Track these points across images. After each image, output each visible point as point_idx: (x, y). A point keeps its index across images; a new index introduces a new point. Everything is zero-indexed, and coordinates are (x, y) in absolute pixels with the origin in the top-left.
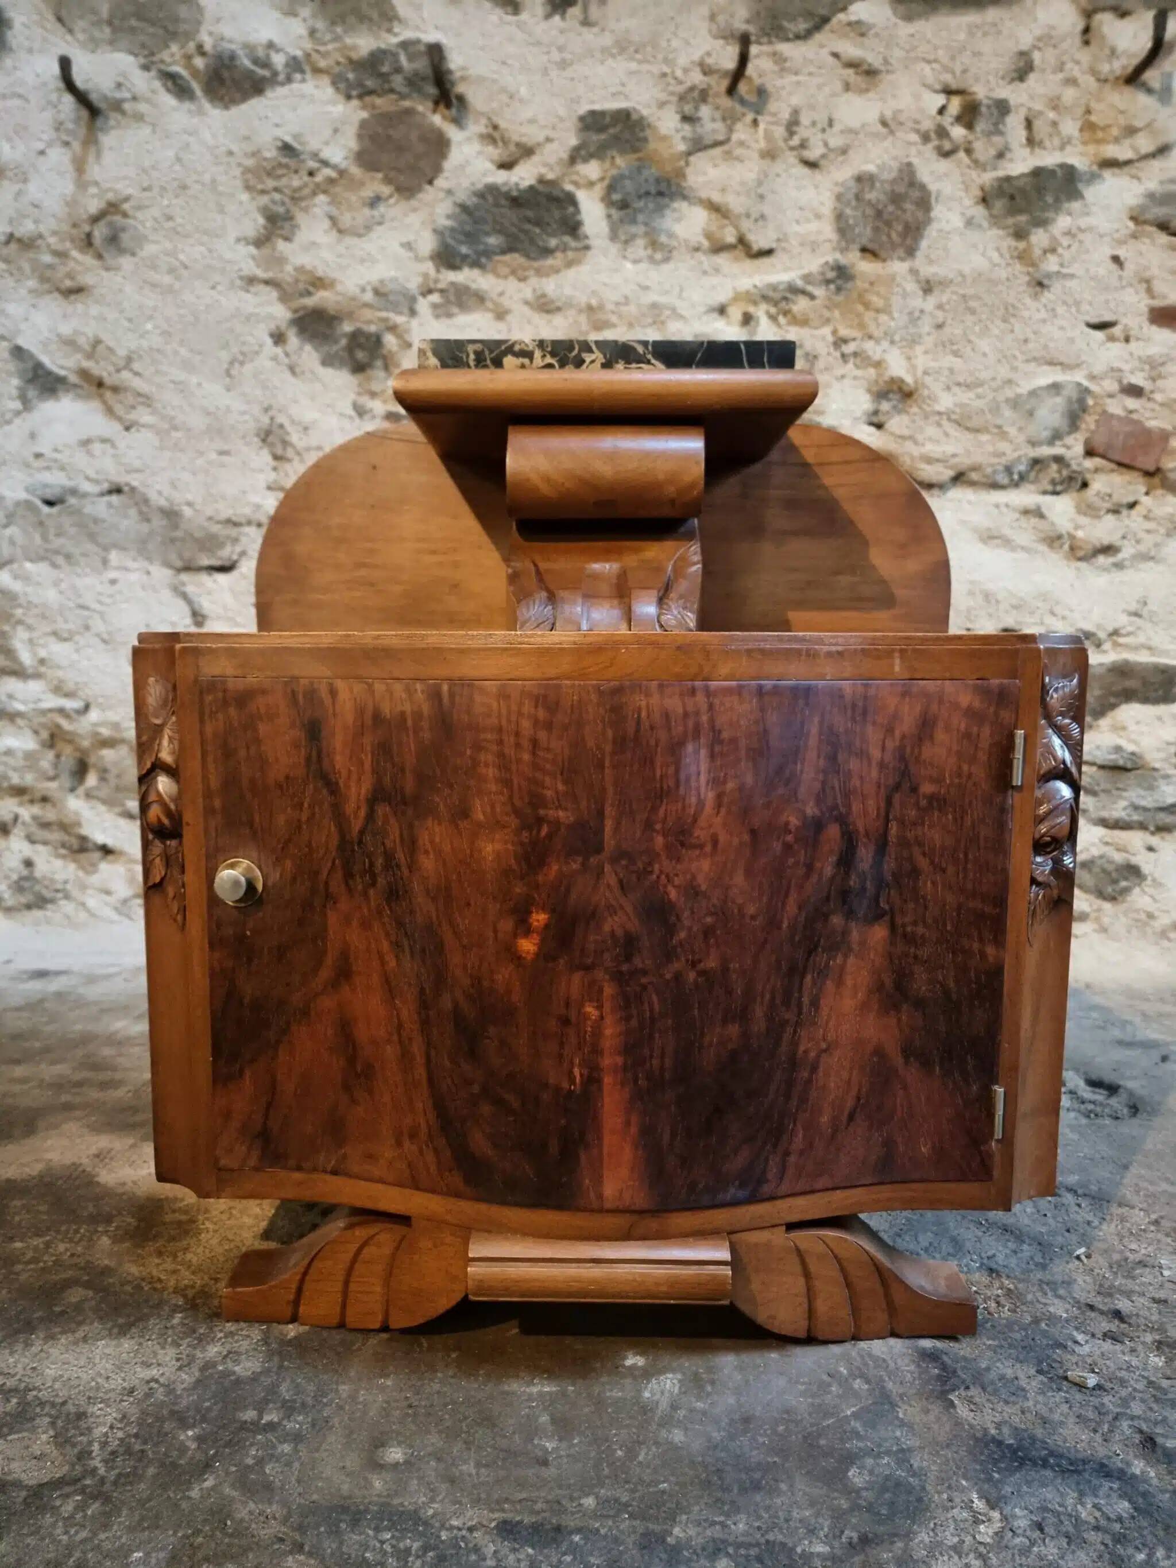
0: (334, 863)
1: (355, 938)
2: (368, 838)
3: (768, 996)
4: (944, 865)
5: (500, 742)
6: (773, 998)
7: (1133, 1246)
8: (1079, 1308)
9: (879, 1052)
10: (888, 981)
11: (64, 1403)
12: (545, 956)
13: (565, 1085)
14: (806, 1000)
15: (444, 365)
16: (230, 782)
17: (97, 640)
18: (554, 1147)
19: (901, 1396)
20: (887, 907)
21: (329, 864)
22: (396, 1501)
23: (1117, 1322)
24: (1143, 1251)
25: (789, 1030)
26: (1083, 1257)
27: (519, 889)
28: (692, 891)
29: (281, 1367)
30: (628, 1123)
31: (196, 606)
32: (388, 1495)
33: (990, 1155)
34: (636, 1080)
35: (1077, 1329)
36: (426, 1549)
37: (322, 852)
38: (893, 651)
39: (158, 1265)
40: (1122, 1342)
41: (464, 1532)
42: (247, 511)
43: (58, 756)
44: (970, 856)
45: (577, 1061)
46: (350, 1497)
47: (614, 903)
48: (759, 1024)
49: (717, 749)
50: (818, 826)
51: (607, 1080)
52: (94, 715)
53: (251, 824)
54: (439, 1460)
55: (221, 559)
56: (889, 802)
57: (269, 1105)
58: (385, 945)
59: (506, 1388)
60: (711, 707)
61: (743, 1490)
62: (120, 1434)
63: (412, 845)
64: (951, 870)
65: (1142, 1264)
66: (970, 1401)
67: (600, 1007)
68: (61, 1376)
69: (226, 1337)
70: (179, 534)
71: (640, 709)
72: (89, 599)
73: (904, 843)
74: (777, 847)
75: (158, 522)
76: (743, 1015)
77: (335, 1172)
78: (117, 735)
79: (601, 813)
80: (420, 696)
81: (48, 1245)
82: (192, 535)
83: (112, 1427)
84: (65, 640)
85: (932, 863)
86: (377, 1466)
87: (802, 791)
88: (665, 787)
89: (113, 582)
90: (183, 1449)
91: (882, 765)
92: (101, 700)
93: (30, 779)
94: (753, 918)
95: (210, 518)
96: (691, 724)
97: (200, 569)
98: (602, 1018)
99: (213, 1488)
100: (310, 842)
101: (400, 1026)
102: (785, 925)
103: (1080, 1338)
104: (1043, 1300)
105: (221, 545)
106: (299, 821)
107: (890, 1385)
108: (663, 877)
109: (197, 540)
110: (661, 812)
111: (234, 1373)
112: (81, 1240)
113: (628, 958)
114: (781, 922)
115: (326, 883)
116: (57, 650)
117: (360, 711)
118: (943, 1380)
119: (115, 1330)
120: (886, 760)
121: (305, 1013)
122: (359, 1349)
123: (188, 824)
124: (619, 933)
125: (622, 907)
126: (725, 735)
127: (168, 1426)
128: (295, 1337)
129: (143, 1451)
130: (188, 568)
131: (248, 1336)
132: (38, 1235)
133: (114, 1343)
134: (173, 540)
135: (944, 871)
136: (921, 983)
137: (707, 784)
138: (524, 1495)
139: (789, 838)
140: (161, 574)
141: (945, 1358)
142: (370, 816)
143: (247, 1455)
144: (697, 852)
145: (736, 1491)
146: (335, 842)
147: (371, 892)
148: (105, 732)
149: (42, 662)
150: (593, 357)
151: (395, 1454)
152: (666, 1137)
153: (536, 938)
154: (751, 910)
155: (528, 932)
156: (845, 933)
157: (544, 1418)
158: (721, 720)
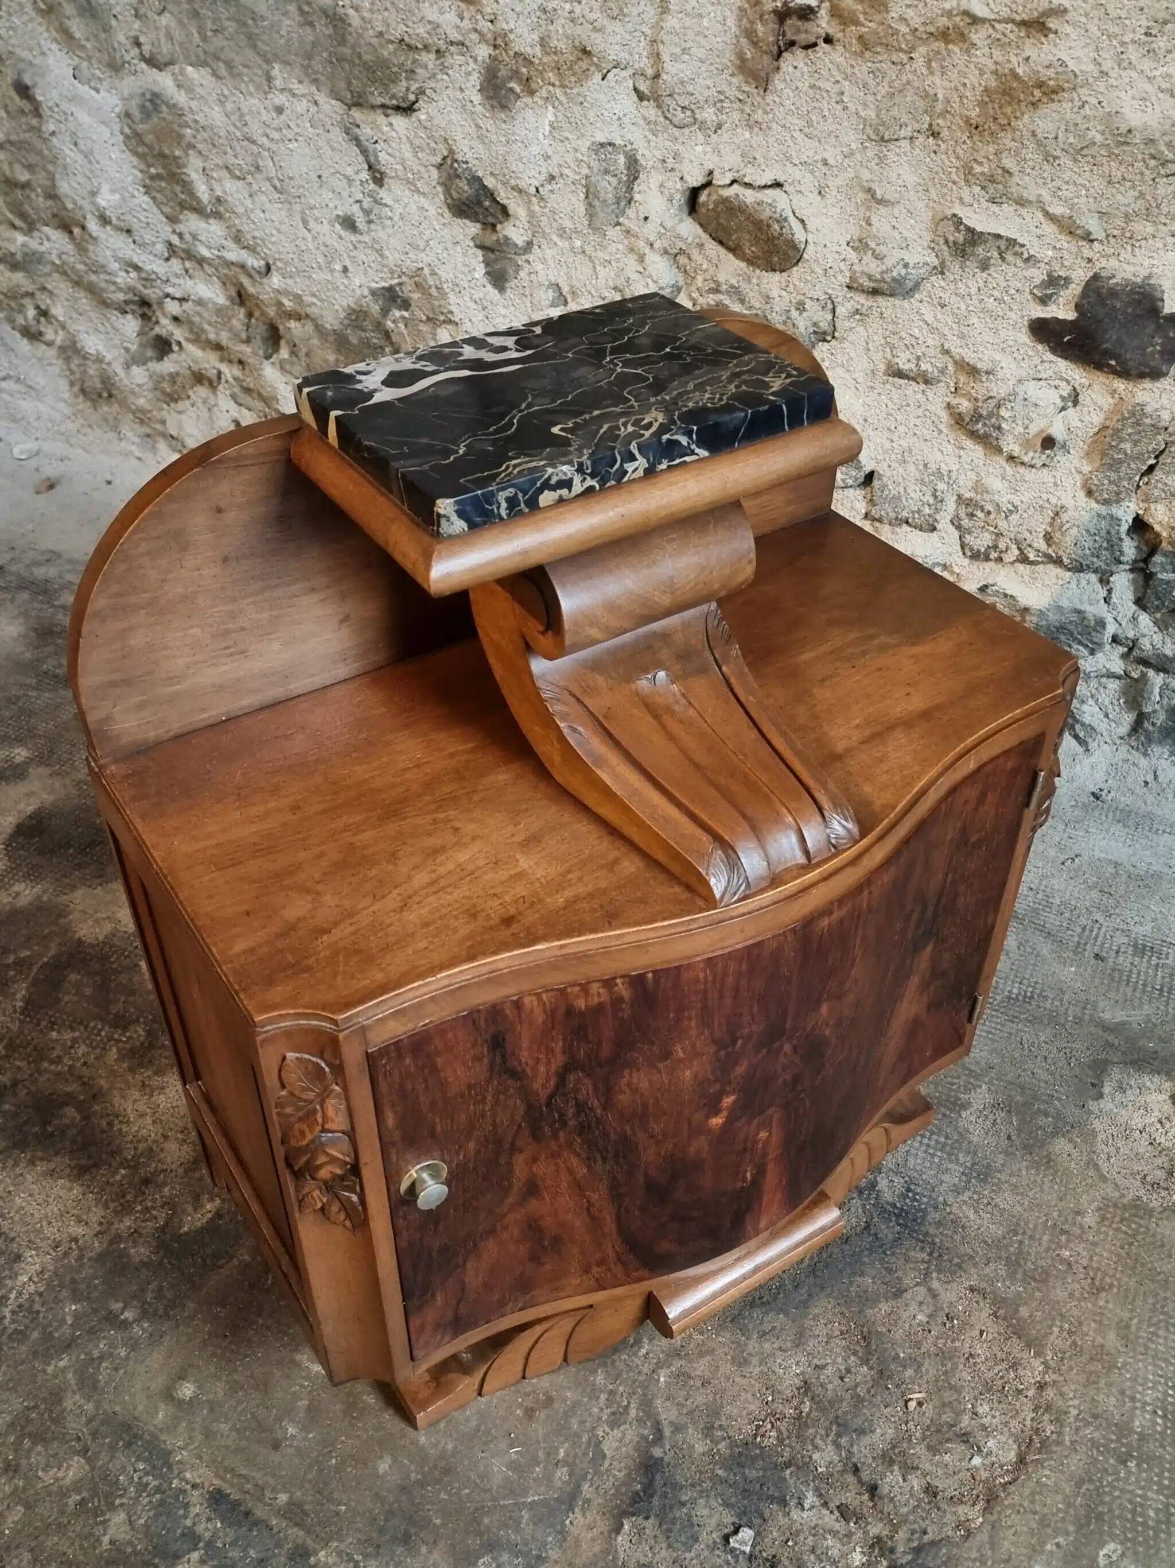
7: (983, 1409)
8: (845, 1465)
11: (13, 1239)
17: (266, 186)
19: (588, 1501)
22: (163, 1437)
23: (866, 1497)
24: (986, 1421)
26: (912, 1405)
29: (161, 1263)
31: (372, 159)
32: (161, 1430)
35: (817, 1489)
36: (158, 1490)
39: (135, 1101)
40: (847, 1521)
41: (188, 1487)
42: (421, 30)
43: (250, 315)
46: (136, 1418)
52: (276, 280)
54: (211, 1410)
55: (393, 97)
59: (298, 1357)
61: (394, 1539)
62: (32, 1288)
65: (965, 1437)
66: (640, 1532)
68: (23, 1208)
69: (141, 1212)
70: (347, 51)
72: (255, 129)
75: (322, 29)
78: (299, 309)
81: (74, 1041)
82: (360, 57)
83: (30, 1279)
84: (239, 178)
86: (169, 1395)
89: (280, 110)
90: (63, 1321)
92: (279, 264)
93: (224, 337)
95: (381, 34)
97: (373, 107)
99: (64, 1370)
103: (810, 1499)
104: (818, 1441)
105: (395, 80)
107: (586, 1487)
109: (367, 67)
111: (128, 1256)
112: (98, 1046)
116: (231, 188)
118: (636, 1498)
119: (75, 1171)
122: (221, 1267)
127: (65, 1293)
128: (186, 1233)
129: (38, 1312)
130: (358, 102)
131: (155, 1218)
132: (72, 1029)
133: (68, 1185)
134: (341, 60)
138: (244, 1472)
140: (330, 107)
141: (658, 1477)
143: (97, 1346)
145: (387, 1537)
148: (288, 304)
149: (219, 200)
151: (187, 1390)
157: (303, 1403)
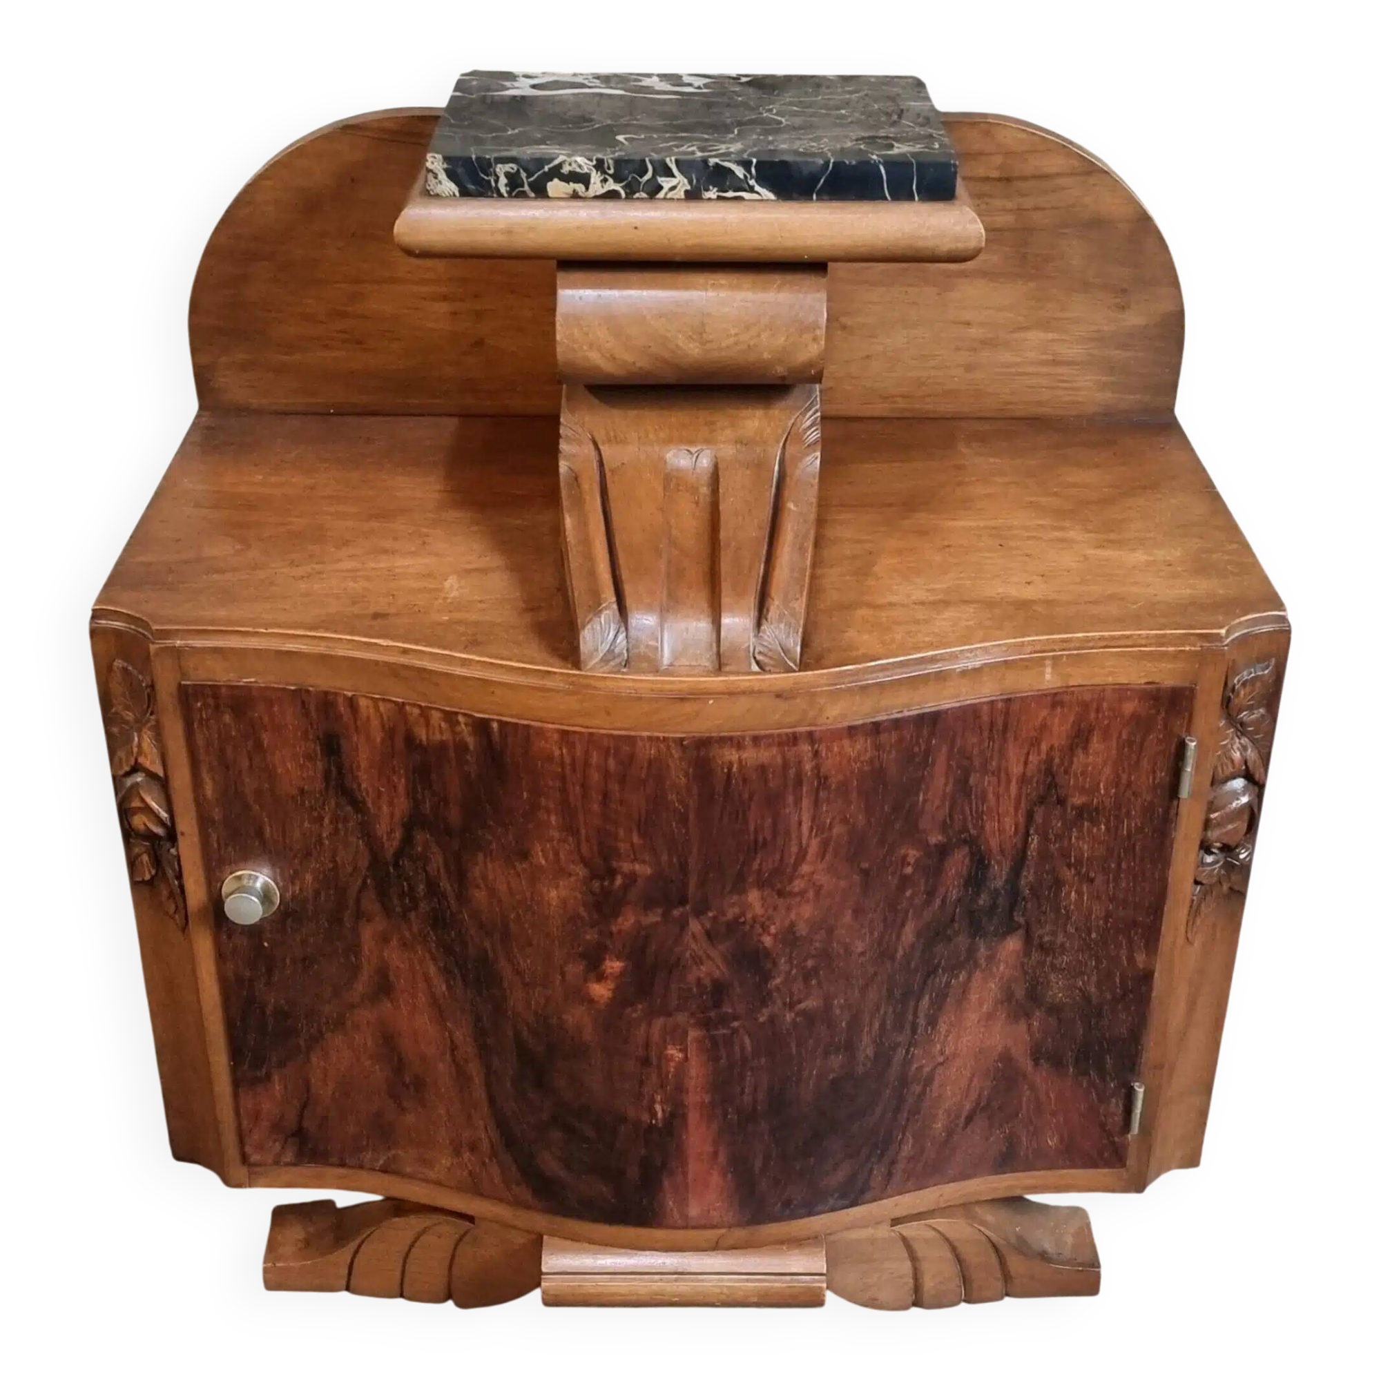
0: (364, 882)
1: (395, 957)
2: (405, 863)
3: (877, 1025)
4: (1092, 875)
5: (564, 790)
6: (883, 1025)
9: (1006, 1058)
10: (1020, 993)
12: (621, 1001)
13: (645, 1117)
14: (922, 1021)
15: (465, 193)
16: (231, 794)
18: (633, 1173)
20: (1022, 920)
21: (360, 881)
25: (901, 1052)
27: (591, 936)
28: (789, 937)
30: (716, 1154)
33: (1125, 1147)
34: (725, 1116)
37: (350, 869)
38: (1044, 658)
44: (1124, 865)
45: (659, 1098)
47: (700, 953)
48: (866, 1050)
49: (822, 794)
50: (943, 851)
51: (693, 1117)
53: (260, 833)
56: (1030, 816)
57: (304, 1106)
58: (432, 970)
60: (816, 754)
63: (460, 876)
64: (1099, 880)
67: (684, 1050)
71: (731, 764)
73: (1044, 855)
74: (894, 881)
76: (850, 1047)
77: (384, 1170)
79: (683, 867)
80: (464, 729)
85: (1078, 873)
87: (924, 823)
88: (761, 839)
91: (1023, 780)
94: (863, 954)
96: (792, 772)
98: (686, 1059)
100: (334, 857)
101: (454, 1048)
102: (900, 953)
106: (320, 835)
108: (758, 926)
110: (755, 866)
113: (717, 1004)
114: (896, 951)
115: (358, 901)
117: (390, 733)
120: (1029, 774)
121: (340, 1024)
123: (182, 834)
124: (707, 982)
125: (709, 957)
126: (834, 782)
135: (1092, 881)
136: (1057, 990)
137: (811, 829)
139: (909, 870)
142: (408, 840)
144: (798, 899)
146: (364, 862)
147: (412, 915)
150: (673, 182)
152: (758, 1164)
153: (611, 985)
154: (859, 946)
155: (601, 978)
156: (972, 951)
158: (829, 765)
